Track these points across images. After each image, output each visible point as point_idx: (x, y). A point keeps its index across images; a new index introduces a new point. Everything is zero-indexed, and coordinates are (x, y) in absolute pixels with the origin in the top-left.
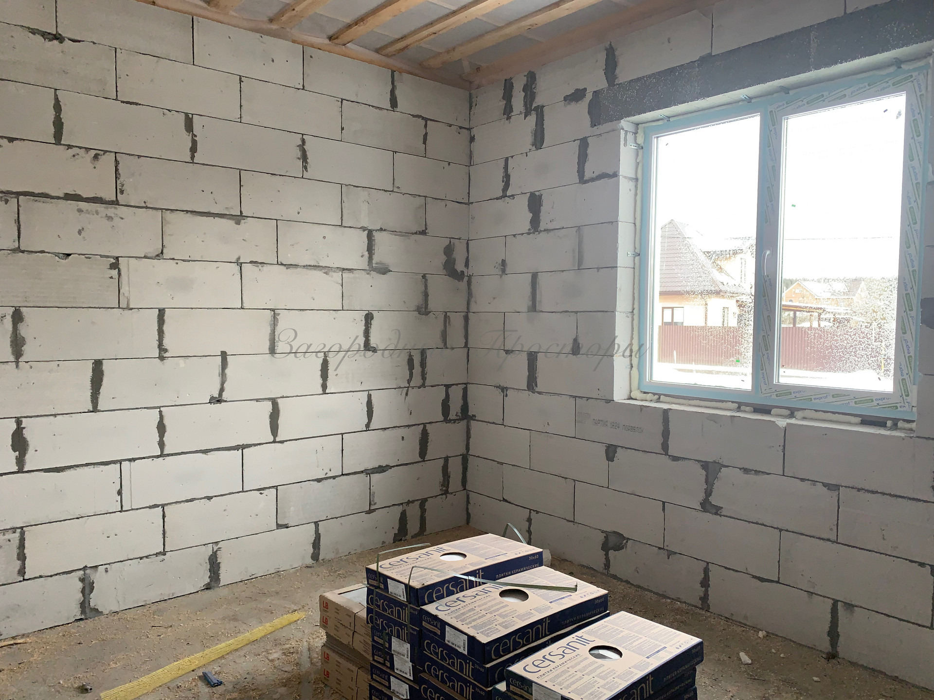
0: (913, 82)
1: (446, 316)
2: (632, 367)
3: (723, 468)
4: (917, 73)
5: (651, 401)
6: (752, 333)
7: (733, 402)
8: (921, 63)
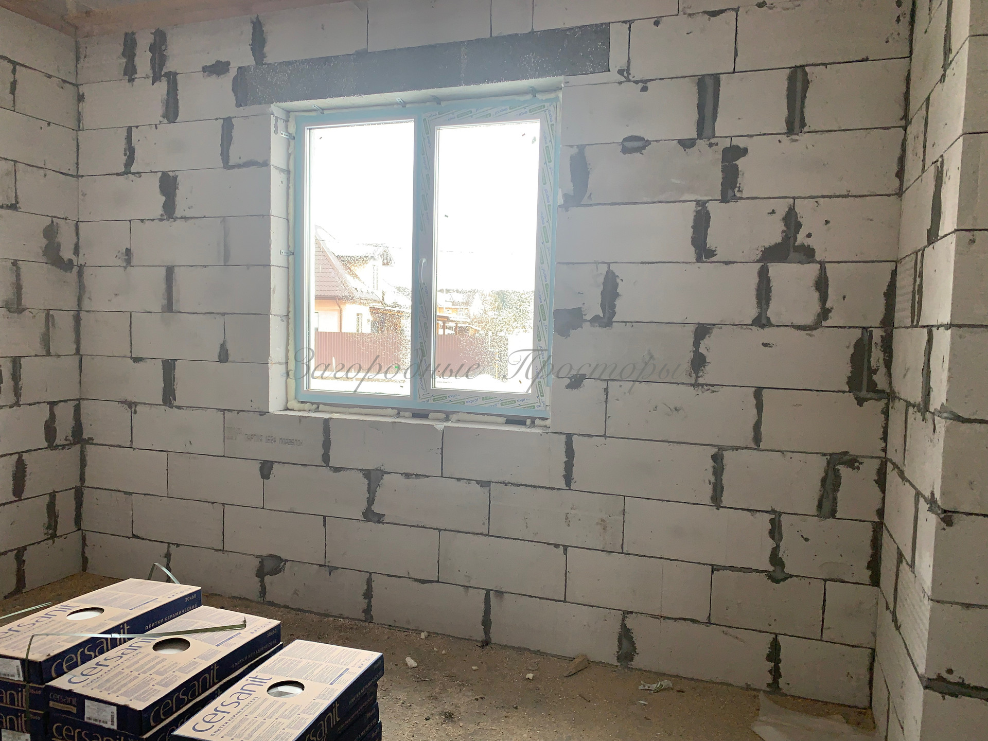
0: (545, 112)
1: (48, 315)
2: (288, 375)
3: (385, 475)
4: (549, 104)
5: (310, 411)
6: (410, 339)
7: (393, 408)
8: (552, 96)
